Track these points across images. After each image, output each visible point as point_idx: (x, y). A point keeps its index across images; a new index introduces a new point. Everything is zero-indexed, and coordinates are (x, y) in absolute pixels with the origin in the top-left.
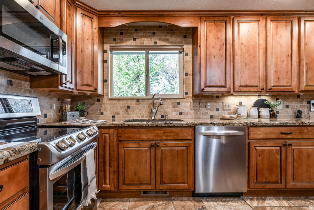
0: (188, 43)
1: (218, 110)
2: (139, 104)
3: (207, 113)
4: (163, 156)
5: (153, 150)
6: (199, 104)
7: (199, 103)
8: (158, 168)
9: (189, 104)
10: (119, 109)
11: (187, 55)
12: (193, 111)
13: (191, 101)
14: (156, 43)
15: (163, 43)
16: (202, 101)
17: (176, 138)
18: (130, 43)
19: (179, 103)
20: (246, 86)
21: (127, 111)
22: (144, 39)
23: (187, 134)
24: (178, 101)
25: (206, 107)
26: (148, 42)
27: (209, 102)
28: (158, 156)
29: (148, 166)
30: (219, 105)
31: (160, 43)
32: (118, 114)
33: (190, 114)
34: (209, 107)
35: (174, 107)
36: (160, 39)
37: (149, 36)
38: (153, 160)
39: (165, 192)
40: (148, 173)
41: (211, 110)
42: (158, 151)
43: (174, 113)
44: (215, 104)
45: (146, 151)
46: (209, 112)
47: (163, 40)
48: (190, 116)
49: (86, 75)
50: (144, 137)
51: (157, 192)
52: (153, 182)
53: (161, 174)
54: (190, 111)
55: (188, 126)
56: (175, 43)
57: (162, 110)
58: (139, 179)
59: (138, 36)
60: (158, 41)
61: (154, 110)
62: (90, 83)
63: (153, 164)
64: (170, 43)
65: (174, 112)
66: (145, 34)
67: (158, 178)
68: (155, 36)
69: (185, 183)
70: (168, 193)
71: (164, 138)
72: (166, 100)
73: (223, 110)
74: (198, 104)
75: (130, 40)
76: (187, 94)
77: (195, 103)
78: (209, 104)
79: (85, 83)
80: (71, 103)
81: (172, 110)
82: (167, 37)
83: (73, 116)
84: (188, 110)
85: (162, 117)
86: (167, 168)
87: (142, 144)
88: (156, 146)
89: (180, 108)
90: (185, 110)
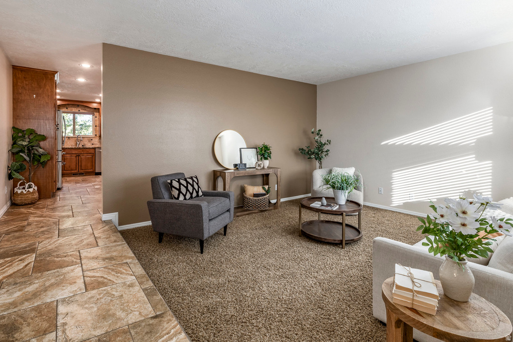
0: (97, 112)
2: (70, 140)
4: (82, 160)
5: (77, 157)
8: (80, 164)
9: (97, 140)
11: (96, 117)
12: (99, 143)
13: (99, 138)
14: (79, 110)
15: (83, 111)
17: (87, 153)
19: (92, 140)
22: (72, 108)
23: (92, 151)
24: (91, 138)
26: (74, 110)
28: (80, 159)
29: (75, 163)
31: (81, 111)
35: (89, 141)
36: (81, 109)
38: (77, 161)
39: (83, 174)
40: (75, 166)
45: (74, 158)
47: (83, 110)
50: (74, 152)
51: (79, 174)
52: (77, 169)
53: (81, 166)
55: (93, 148)
56: (90, 111)
57: (82, 143)
61: (78, 143)
63: (77, 163)
64: (86, 111)
66: (73, 106)
67: (80, 168)
68: (79, 107)
69: (91, 169)
70: (85, 174)
71: (83, 153)
72: (85, 138)
76: (96, 135)
81: (88, 143)
84: (97, 143)
85: (83, 146)
86: (83, 164)
87: (72, 155)
88: (79, 156)
89: (92, 142)
90: (95, 143)
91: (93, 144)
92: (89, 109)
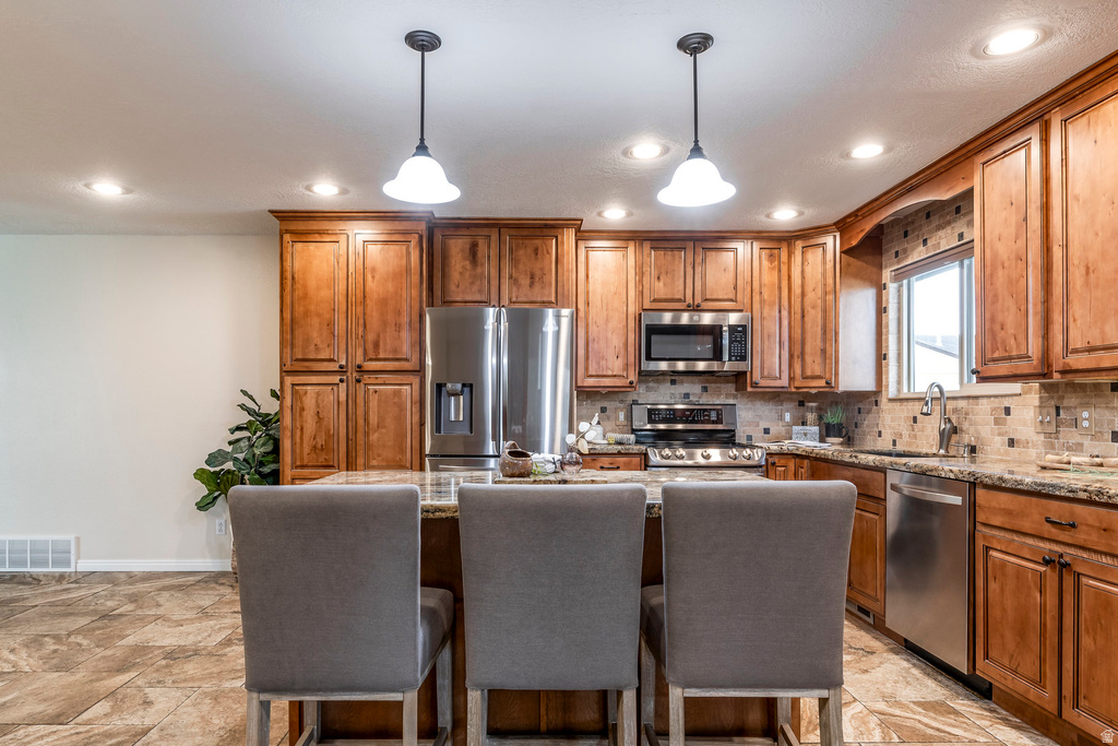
1: (1116, 436)
6: (1058, 414)
7: (1058, 409)
9: (1032, 413)
10: (902, 423)
13: (1037, 403)
14: (961, 236)
16: (1066, 403)
18: (918, 253)
19: (1007, 411)
20: (1091, 350)
21: (913, 430)
24: (1007, 402)
25: (1076, 423)
26: (946, 238)
27: (1085, 405)
31: (968, 235)
32: (901, 435)
33: (1034, 446)
34: (1086, 424)
36: (968, 224)
37: (949, 223)
41: (1095, 435)
43: (998, 442)
44: (1107, 415)
46: (1087, 442)
48: (1032, 453)
54: (1035, 437)
59: (930, 231)
60: (965, 228)
62: (819, 372)
65: (997, 439)
72: (981, 401)
74: (1053, 412)
77: (1045, 411)
78: (1085, 414)
80: (819, 409)
84: (1030, 432)
89: (1010, 426)
90: (1022, 433)
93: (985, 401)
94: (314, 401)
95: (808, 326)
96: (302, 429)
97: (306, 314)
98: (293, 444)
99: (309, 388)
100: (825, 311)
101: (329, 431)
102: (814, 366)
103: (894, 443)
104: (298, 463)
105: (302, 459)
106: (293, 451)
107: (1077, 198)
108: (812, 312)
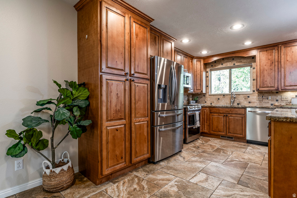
0: (253, 61)
1: (277, 100)
2: (224, 97)
3: (268, 102)
4: (230, 121)
5: (225, 117)
6: (263, 97)
7: (263, 96)
8: (227, 126)
9: (256, 97)
10: (214, 100)
11: (254, 68)
12: (258, 101)
13: (257, 95)
14: (234, 64)
15: (239, 64)
16: (265, 95)
17: (236, 113)
19: (249, 97)
20: (290, 86)
21: (218, 101)
22: (227, 63)
23: (242, 111)
24: (248, 95)
25: (267, 99)
26: (229, 64)
27: (270, 96)
28: (228, 120)
29: (223, 124)
30: (278, 97)
31: (236, 64)
32: (214, 102)
33: (256, 103)
34: (270, 99)
35: (245, 99)
36: (237, 62)
37: (230, 61)
38: (225, 122)
39: (232, 138)
40: (223, 127)
41: (272, 100)
42: (227, 118)
43: (246, 102)
44: (275, 97)
45: (222, 118)
46: (270, 102)
47: (239, 62)
49: (198, 86)
50: (221, 112)
51: (227, 137)
52: (225, 131)
53: (229, 129)
54: (256, 101)
56: (246, 63)
57: (238, 100)
58: (219, 130)
59: (224, 62)
60: (236, 63)
61: (232, 100)
62: (199, 89)
63: (225, 124)
64: (243, 63)
66: (228, 61)
67: (227, 130)
68: (234, 61)
69: (241, 134)
70: (233, 138)
71: (231, 113)
72: (240, 95)
73: (282, 101)
74: (262, 97)
75: (220, 65)
77: (259, 97)
78: (270, 97)
79: (197, 89)
80: (192, 97)
81: (244, 101)
82: (241, 60)
83: (193, 102)
84: (255, 100)
85: (238, 104)
86: (232, 126)
87: (220, 114)
88: (227, 116)
89: (249, 99)
90: (253, 101)
91: (250, 102)
92: (245, 61)
93: (242, 95)
94: (116, 88)
95: (197, 78)
96: (111, 102)
97: (113, 45)
98: (107, 109)
99: (113, 82)
100: (201, 76)
101: (122, 102)
102: (199, 88)
103: (211, 104)
104: (109, 119)
105: (111, 117)
106: (107, 113)
107: (288, 61)
108: (198, 75)
